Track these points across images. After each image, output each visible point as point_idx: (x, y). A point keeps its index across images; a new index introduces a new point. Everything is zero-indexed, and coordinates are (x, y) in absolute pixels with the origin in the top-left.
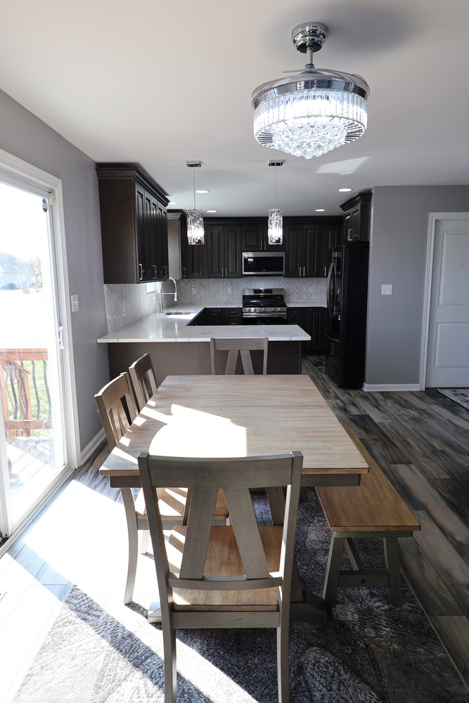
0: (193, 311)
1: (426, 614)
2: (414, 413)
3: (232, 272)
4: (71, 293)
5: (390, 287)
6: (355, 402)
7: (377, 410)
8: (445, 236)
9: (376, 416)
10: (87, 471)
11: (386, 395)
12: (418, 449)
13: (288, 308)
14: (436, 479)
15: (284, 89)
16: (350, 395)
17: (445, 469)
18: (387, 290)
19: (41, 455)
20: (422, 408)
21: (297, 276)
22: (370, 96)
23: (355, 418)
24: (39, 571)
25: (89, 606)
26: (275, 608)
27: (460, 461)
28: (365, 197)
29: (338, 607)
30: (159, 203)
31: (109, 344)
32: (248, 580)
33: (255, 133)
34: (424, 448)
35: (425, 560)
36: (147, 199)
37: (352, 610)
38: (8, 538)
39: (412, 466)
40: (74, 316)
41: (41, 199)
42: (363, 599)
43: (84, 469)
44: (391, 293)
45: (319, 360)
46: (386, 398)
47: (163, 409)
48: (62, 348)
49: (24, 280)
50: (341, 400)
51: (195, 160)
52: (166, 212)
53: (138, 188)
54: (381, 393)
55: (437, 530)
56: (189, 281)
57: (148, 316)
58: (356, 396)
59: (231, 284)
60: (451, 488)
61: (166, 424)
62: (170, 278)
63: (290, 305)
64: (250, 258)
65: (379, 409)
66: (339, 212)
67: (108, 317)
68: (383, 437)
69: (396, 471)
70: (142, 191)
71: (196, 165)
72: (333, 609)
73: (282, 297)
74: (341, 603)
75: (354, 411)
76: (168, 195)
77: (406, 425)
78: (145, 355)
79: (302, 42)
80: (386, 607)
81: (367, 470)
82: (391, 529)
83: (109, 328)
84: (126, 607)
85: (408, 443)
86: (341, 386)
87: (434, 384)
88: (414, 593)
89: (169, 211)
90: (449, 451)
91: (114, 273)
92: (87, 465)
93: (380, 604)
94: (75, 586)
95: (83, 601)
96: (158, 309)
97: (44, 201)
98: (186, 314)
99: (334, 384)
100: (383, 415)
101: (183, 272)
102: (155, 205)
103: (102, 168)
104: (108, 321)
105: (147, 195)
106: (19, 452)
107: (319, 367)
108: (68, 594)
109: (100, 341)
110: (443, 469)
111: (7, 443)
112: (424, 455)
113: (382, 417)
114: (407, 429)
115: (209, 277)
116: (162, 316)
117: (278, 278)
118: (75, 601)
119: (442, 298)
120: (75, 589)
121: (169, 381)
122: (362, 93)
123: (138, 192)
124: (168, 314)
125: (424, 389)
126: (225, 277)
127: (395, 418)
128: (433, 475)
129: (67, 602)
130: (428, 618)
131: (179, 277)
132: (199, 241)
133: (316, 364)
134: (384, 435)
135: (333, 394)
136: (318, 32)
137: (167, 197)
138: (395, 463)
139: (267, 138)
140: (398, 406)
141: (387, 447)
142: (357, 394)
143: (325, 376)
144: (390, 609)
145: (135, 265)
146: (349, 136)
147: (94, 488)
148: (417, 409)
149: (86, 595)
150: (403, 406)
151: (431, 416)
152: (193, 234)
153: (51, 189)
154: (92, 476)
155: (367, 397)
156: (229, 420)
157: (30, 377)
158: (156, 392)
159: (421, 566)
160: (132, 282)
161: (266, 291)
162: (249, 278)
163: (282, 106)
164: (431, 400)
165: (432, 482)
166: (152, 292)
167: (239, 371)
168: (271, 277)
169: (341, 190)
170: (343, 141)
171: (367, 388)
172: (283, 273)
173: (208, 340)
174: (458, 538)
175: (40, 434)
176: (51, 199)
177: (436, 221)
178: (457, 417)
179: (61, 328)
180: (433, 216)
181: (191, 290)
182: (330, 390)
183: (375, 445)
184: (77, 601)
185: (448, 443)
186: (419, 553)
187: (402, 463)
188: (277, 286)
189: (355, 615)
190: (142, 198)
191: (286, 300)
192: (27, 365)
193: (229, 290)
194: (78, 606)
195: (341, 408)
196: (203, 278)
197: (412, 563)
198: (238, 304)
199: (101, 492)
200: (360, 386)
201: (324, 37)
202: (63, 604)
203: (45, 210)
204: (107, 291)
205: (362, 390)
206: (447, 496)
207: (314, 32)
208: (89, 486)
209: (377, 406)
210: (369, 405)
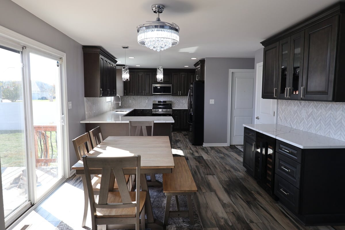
0: (128, 110)
1: (203, 227)
2: (222, 155)
3: (147, 93)
4: (68, 101)
5: (213, 100)
6: (198, 151)
7: (206, 154)
8: (237, 79)
9: (205, 156)
10: (72, 179)
11: (212, 148)
12: (219, 169)
13: (173, 110)
14: (223, 180)
15: (148, 27)
16: (197, 148)
17: (228, 177)
18: (212, 102)
19: (52, 174)
20: (226, 153)
21: (177, 95)
22: (180, 31)
23: (196, 157)
24: (47, 216)
25: (67, 228)
26: (134, 216)
27: (235, 173)
28: (202, 62)
29: (169, 226)
30: (112, 62)
31: (86, 124)
32: (124, 204)
33: (138, 41)
34: (222, 169)
35: (209, 209)
36: (105, 61)
37: (174, 227)
38: (34, 205)
39: (215, 176)
40: (69, 111)
41: (56, 61)
42: (180, 223)
43: (71, 179)
44: (214, 103)
45: (186, 133)
46: (212, 149)
47: (103, 148)
48: (63, 124)
49: (50, 95)
50: (192, 150)
51: (126, 46)
52: (116, 66)
53: (101, 56)
54: (210, 147)
55: (217, 199)
56: (128, 97)
57: (107, 112)
58: (199, 148)
59: (148, 98)
60: (228, 184)
61: (102, 153)
62: (117, 95)
63: (173, 108)
64: (159, 87)
65: (207, 154)
66: (194, 67)
67: (86, 113)
68: (206, 165)
69: (207, 178)
70: (103, 57)
71: (126, 48)
72: (167, 226)
73: (171, 104)
74: (171, 225)
75: (196, 154)
76: (116, 58)
77: (217, 160)
78: (98, 127)
79: (155, 10)
80: (188, 225)
81: (174, 167)
82: (186, 191)
83: (86, 117)
84: (83, 228)
85: (216, 167)
86: (193, 144)
87: (234, 143)
88: (200, 221)
89: (117, 65)
90: (232, 170)
91: (89, 92)
92: (73, 177)
93: (186, 224)
94: (62, 221)
95: (65, 226)
96: (112, 109)
97: (58, 62)
98: (126, 111)
99: (191, 144)
100: (208, 156)
101: (124, 93)
102: (110, 63)
103: (85, 48)
104: (86, 114)
105: (105, 59)
106: (42, 173)
107: (186, 136)
108: (58, 224)
109: (81, 122)
110: (227, 177)
111: (36, 169)
112: (221, 172)
113: (208, 157)
114: (217, 162)
115: (137, 95)
116: (114, 112)
117: (169, 96)
118: (61, 226)
119: (236, 106)
120: (62, 222)
121: (109, 138)
122: (177, 30)
123: (101, 58)
124: (117, 111)
125: (229, 146)
126: (144, 95)
127: (213, 157)
128: (222, 179)
129: (58, 227)
130: (203, 228)
131: (122, 95)
132: (127, 79)
133: (185, 135)
134: (207, 164)
135: (189, 148)
136: (161, 7)
137: (116, 59)
138: (208, 175)
139: (143, 43)
140: (216, 152)
141: (206, 169)
142: (200, 148)
143: (187, 140)
144: (189, 226)
145: (99, 89)
146: (173, 44)
147: (75, 186)
148: (224, 154)
149: (66, 224)
150: (218, 153)
151: (229, 156)
152: (124, 76)
153: (61, 57)
154: (74, 181)
155: (203, 149)
156: (129, 152)
157: (49, 139)
158: (103, 142)
159: (206, 212)
160: (97, 97)
161: (164, 102)
162: (156, 96)
163: (146, 33)
164: (231, 150)
165: (221, 182)
166: (110, 102)
167: (141, 134)
168: (166, 96)
169: (192, 59)
170: (171, 46)
171: (205, 145)
172: (171, 94)
173: (128, 122)
174: (224, 202)
175: (52, 165)
176: (61, 62)
177: (232, 73)
178: (239, 157)
179: (63, 116)
180: (231, 71)
181: (129, 101)
182: (188, 146)
183: (201, 168)
184: (62, 227)
185: (232, 167)
186: (207, 207)
187: (211, 175)
188: (169, 100)
189: (175, 228)
190: (103, 60)
191: (173, 106)
192: (48, 134)
193: (147, 101)
194: (62, 228)
195: (191, 153)
196: (134, 95)
197: (203, 211)
198: (151, 107)
199: (78, 187)
200: (202, 144)
201: (163, 9)
202: (56, 227)
203: (58, 66)
204: (86, 100)
205: (203, 146)
206: (225, 187)
207: (159, 7)
208: (73, 185)
209: (207, 152)
210: (204, 152)
